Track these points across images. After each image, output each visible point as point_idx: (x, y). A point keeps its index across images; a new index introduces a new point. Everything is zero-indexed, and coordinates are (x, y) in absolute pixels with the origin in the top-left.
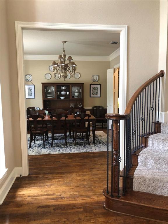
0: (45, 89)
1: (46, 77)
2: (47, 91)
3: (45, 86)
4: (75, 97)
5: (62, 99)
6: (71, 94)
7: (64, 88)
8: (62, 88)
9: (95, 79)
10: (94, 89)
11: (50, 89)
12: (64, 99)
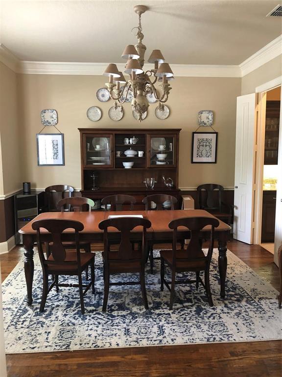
0: (88, 144)
1: (90, 114)
2: (92, 148)
3: (88, 136)
4: (158, 163)
5: (126, 167)
6: (148, 155)
7: (131, 141)
8: (127, 141)
9: (206, 121)
10: (202, 144)
11: (99, 144)
12: (132, 167)
